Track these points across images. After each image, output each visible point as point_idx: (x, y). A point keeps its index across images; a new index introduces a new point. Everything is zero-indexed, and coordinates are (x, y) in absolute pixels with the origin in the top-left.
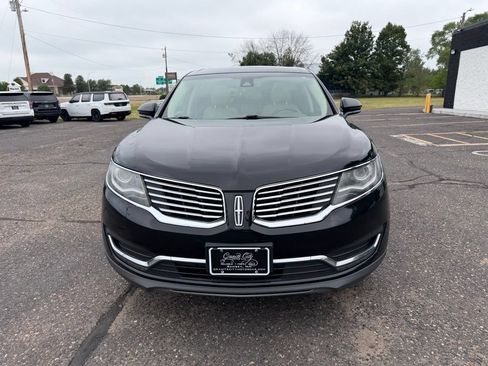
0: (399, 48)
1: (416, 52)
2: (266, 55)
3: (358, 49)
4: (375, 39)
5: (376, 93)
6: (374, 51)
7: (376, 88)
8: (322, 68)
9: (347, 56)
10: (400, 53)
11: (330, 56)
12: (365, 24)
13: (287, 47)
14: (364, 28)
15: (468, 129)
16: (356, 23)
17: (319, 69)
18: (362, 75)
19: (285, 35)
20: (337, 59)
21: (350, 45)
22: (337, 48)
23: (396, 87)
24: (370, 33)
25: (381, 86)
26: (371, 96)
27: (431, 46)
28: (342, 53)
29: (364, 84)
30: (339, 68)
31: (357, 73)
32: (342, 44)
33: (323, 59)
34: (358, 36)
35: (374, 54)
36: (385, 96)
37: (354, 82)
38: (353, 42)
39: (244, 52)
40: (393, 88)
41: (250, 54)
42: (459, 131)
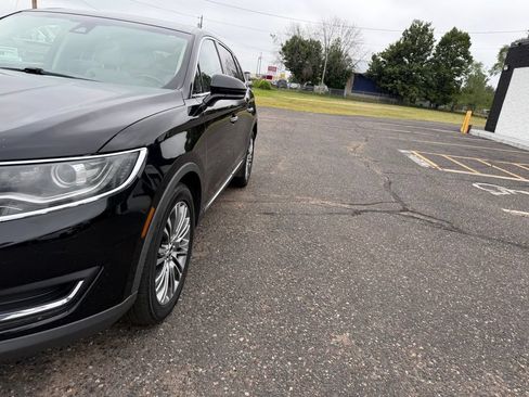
0: (460, 58)
1: (478, 65)
2: (312, 42)
3: (414, 51)
4: (435, 44)
5: (427, 104)
6: (432, 56)
7: (427, 98)
8: (372, 66)
9: (401, 57)
10: (461, 64)
11: (383, 55)
12: (427, 25)
13: (336, 37)
14: (426, 29)
15: (491, 158)
16: (417, 22)
17: (368, 68)
18: (414, 82)
19: (337, 24)
20: (390, 60)
21: (406, 46)
22: (391, 47)
23: (450, 101)
24: (431, 36)
25: (433, 97)
26: (421, 107)
27: (497, 62)
28: (396, 54)
29: (414, 92)
30: (390, 69)
31: (408, 78)
32: (398, 44)
33: (374, 57)
34: (417, 36)
35: (431, 60)
36: (436, 108)
37: (404, 89)
38: (410, 42)
39: (288, 34)
40: (445, 101)
41: (295, 38)
42: (481, 157)
